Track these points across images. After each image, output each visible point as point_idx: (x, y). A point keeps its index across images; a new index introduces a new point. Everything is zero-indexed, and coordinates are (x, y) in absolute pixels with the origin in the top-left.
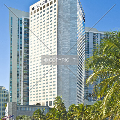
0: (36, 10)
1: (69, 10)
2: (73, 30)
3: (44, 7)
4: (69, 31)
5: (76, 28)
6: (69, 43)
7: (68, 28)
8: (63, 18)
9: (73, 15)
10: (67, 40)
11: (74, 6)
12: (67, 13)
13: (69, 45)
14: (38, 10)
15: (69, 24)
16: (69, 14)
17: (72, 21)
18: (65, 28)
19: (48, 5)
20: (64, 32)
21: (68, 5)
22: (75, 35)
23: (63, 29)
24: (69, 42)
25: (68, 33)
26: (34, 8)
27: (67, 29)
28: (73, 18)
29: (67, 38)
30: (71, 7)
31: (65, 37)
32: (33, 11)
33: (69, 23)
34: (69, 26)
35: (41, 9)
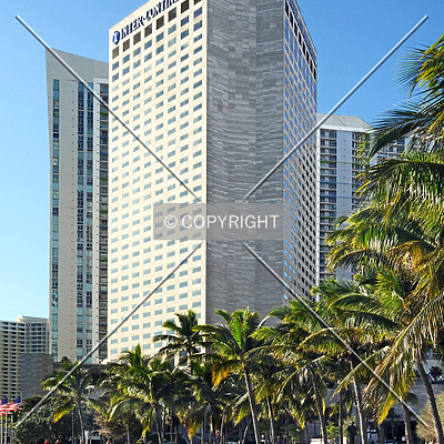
0: (131, 37)
1: (252, 28)
2: (267, 99)
3: (160, 23)
4: (253, 104)
5: (278, 89)
6: (252, 144)
7: (251, 92)
8: (230, 59)
9: (268, 46)
10: (246, 133)
11: (272, 14)
12: (244, 40)
13: (252, 150)
14: (137, 38)
15: (252, 79)
16: (253, 44)
17: (265, 67)
18: (237, 93)
19: (172, 15)
20: (232, 106)
21: (248, 11)
22: (274, 116)
23: (231, 95)
24: (253, 140)
25: (247, 109)
26: (125, 31)
27: (246, 96)
28: (266, 55)
29: (245, 128)
30: (259, 19)
31: (239, 122)
32: (122, 42)
33: (254, 74)
34: (253, 85)
35: (148, 31)
